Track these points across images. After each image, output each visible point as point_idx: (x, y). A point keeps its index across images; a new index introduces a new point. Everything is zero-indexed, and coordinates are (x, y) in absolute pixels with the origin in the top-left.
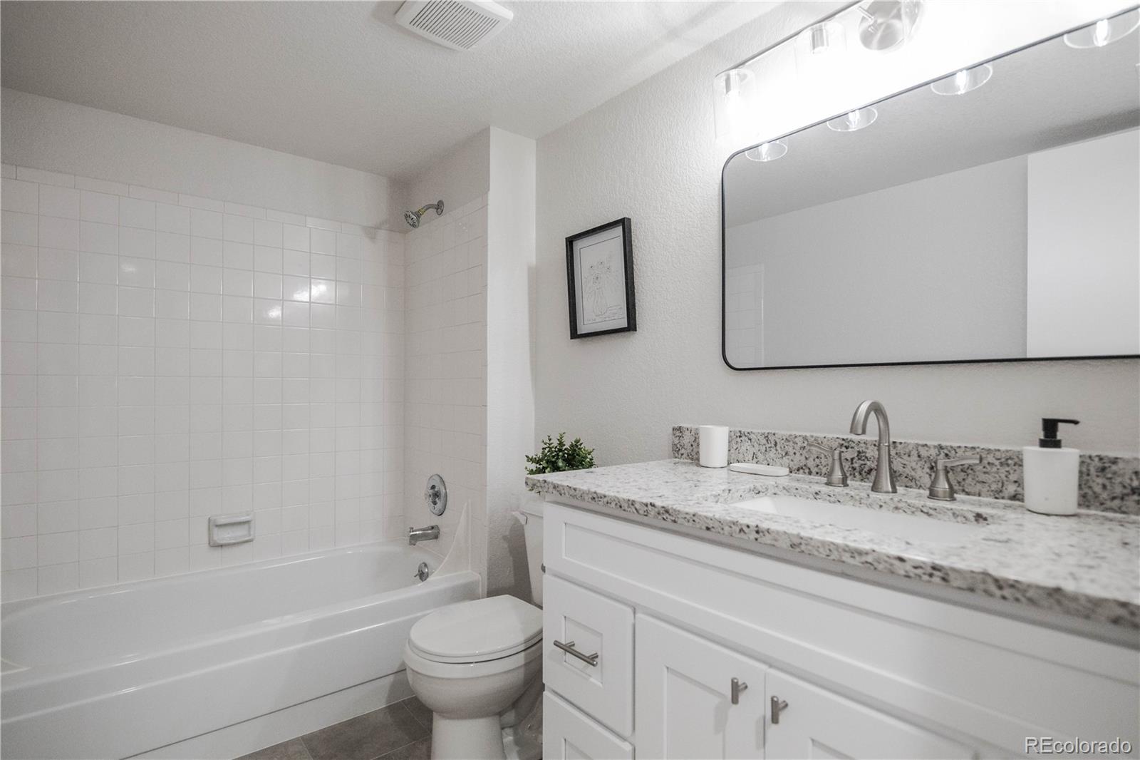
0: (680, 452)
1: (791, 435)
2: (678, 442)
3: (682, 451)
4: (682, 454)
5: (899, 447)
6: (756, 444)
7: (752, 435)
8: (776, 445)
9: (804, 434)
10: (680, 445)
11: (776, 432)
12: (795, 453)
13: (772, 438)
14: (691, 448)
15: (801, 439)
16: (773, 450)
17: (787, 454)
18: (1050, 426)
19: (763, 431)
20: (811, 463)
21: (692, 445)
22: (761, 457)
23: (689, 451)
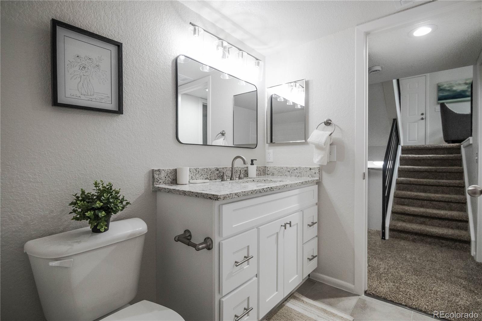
0: (159, 182)
1: (203, 168)
2: (158, 177)
3: (161, 181)
4: (160, 183)
5: (227, 168)
6: (192, 173)
7: (191, 170)
8: (199, 172)
9: (206, 167)
10: (159, 178)
11: (199, 168)
12: (204, 174)
13: (197, 170)
14: (165, 179)
15: (206, 169)
16: (198, 174)
17: (202, 175)
18: (252, 161)
19: (195, 168)
20: (208, 177)
21: (165, 177)
22: (194, 177)
23: (164, 180)
